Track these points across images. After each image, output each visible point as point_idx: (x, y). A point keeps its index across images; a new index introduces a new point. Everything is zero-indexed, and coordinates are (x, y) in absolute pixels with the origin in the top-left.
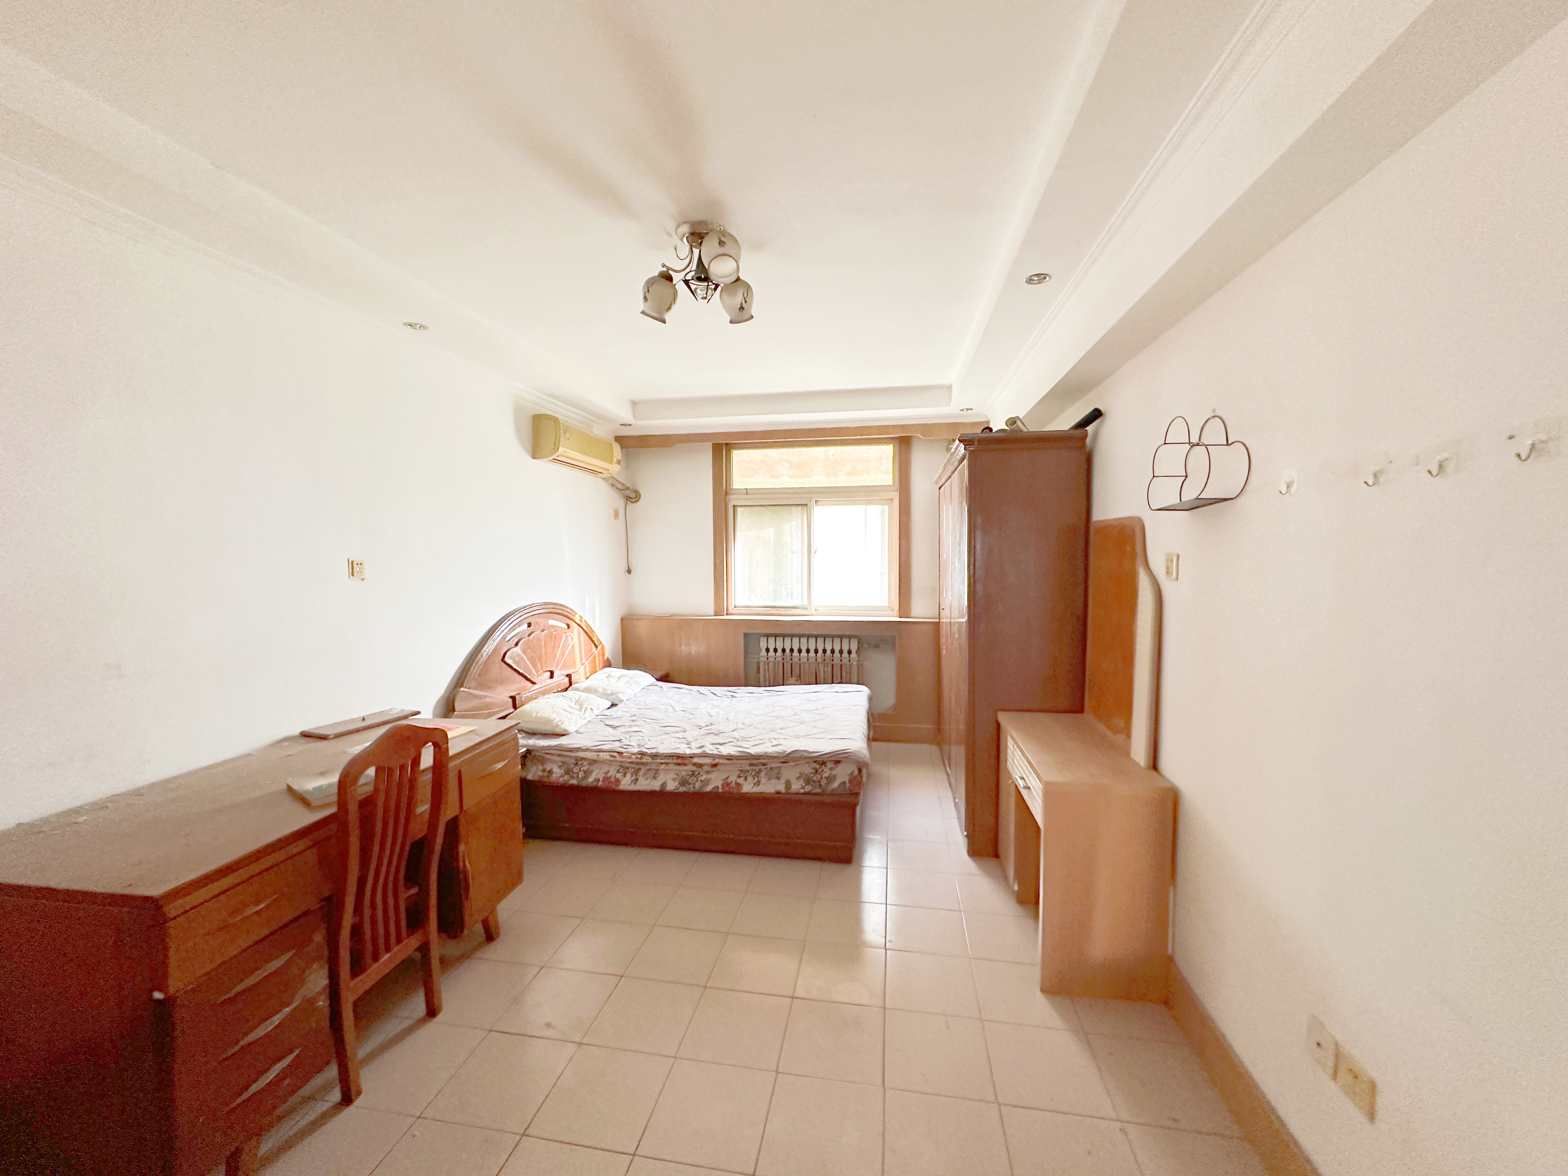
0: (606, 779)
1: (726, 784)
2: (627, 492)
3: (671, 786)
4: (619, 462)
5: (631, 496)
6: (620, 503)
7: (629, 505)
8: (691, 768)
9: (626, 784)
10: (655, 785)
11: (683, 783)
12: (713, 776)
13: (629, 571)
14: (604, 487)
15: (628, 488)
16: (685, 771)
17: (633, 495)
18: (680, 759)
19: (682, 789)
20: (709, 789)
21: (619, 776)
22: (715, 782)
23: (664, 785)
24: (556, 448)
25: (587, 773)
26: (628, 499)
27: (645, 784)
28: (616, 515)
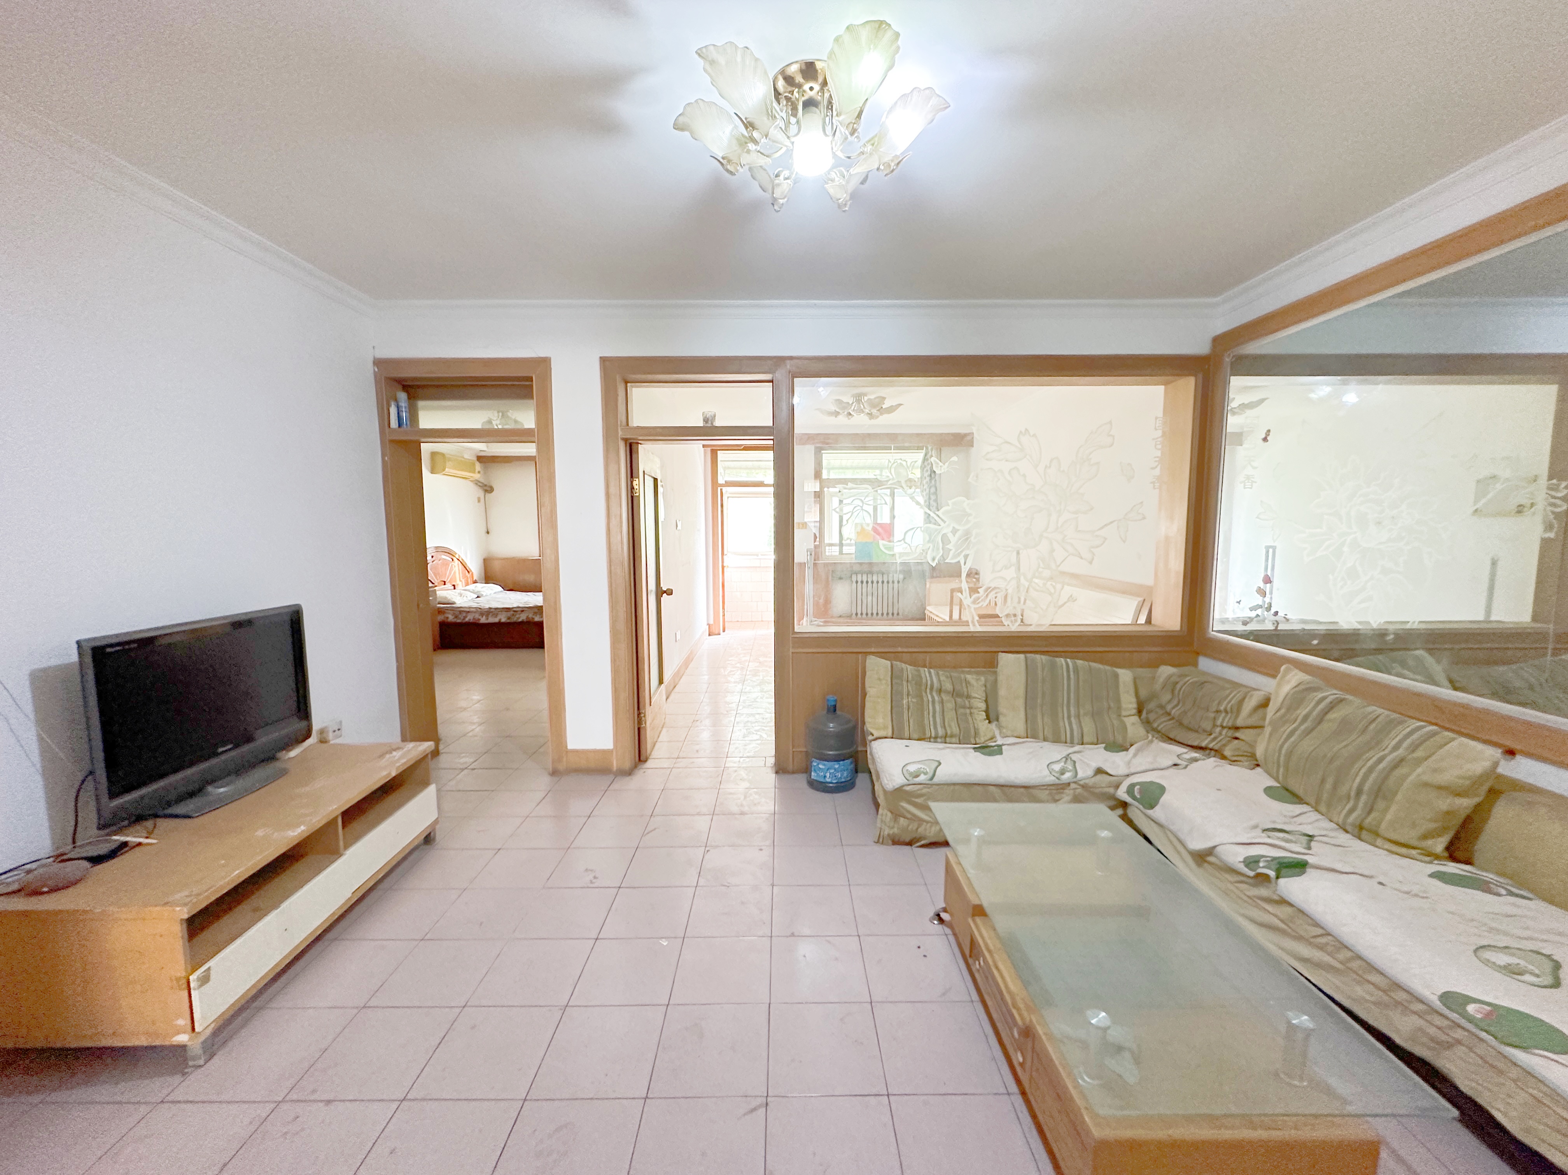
0: (474, 619)
1: (527, 617)
2: (485, 488)
3: (503, 620)
4: (479, 472)
5: (488, 489)
6: (481, 493)
7: (488, 495)
8: (512, 613)
9: (483, 620)
10: (496, 620)
11: (509, 618)
12: (521, 615)
13: (488, 533)
14: (472, 485)
15: (486, 485)
16: (510, 614)
17: (489, 489)
18: (508, 609)
19: (508, 621)
20: (520, 620)
21: (480, 617)
22: (523, 617)
23: (500, 619)
24: (444, 470)
25: (465, 617)
26: (486, 491)
27: (492, 620)
28: (479, 501)
